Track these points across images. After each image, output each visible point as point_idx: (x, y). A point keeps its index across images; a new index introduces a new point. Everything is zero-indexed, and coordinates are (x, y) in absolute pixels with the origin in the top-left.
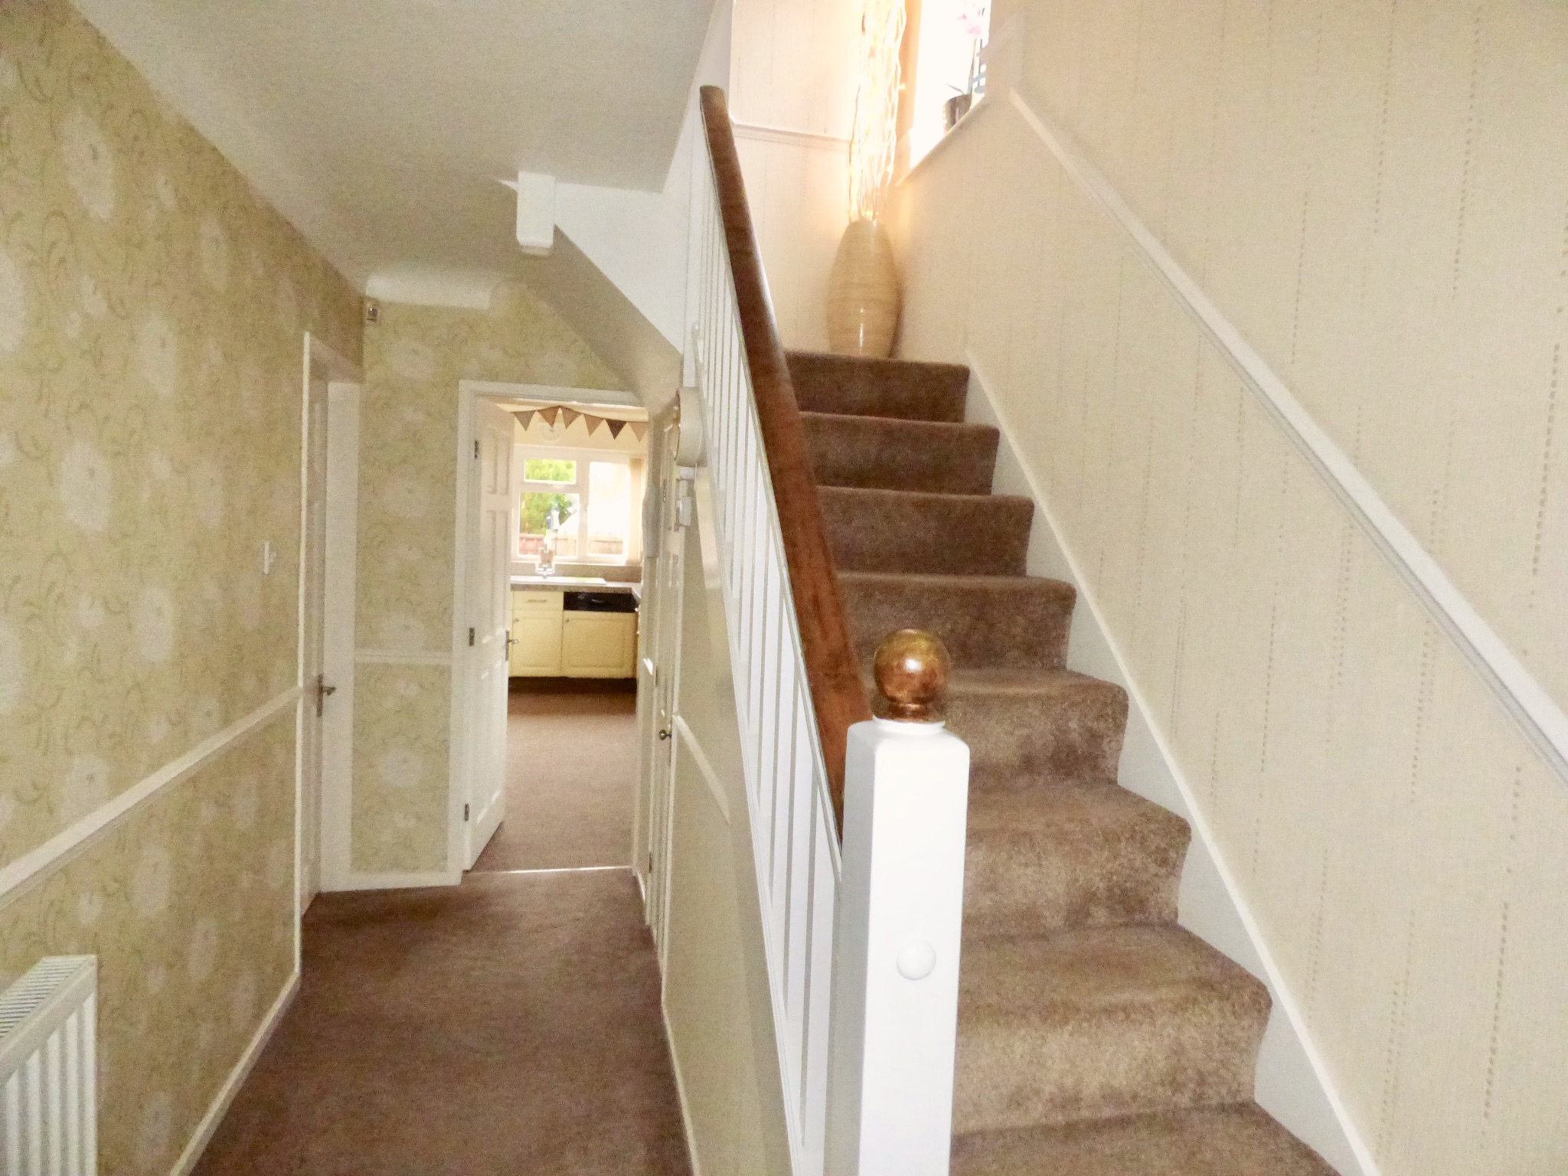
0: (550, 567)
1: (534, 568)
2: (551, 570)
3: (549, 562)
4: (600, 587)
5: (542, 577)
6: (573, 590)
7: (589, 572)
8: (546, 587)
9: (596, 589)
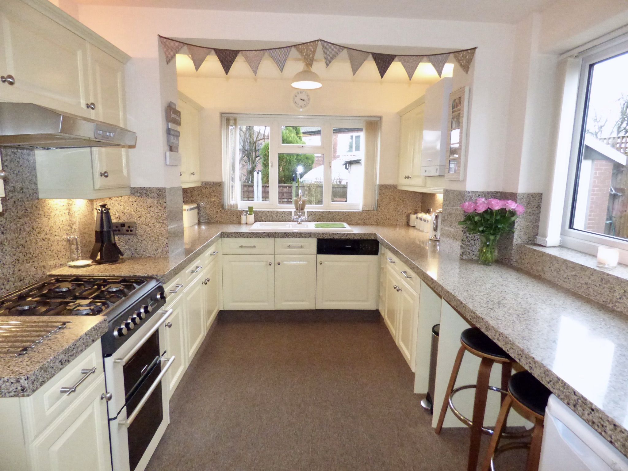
0: (304, 215)
1: (291, 215)
2: (304, 217)
3: (302, 209)
4: (349, 233)
5: (297, 223)
6: (326, 237)
7: (334, 218)
8: (302, 234)
9: (345, 235)
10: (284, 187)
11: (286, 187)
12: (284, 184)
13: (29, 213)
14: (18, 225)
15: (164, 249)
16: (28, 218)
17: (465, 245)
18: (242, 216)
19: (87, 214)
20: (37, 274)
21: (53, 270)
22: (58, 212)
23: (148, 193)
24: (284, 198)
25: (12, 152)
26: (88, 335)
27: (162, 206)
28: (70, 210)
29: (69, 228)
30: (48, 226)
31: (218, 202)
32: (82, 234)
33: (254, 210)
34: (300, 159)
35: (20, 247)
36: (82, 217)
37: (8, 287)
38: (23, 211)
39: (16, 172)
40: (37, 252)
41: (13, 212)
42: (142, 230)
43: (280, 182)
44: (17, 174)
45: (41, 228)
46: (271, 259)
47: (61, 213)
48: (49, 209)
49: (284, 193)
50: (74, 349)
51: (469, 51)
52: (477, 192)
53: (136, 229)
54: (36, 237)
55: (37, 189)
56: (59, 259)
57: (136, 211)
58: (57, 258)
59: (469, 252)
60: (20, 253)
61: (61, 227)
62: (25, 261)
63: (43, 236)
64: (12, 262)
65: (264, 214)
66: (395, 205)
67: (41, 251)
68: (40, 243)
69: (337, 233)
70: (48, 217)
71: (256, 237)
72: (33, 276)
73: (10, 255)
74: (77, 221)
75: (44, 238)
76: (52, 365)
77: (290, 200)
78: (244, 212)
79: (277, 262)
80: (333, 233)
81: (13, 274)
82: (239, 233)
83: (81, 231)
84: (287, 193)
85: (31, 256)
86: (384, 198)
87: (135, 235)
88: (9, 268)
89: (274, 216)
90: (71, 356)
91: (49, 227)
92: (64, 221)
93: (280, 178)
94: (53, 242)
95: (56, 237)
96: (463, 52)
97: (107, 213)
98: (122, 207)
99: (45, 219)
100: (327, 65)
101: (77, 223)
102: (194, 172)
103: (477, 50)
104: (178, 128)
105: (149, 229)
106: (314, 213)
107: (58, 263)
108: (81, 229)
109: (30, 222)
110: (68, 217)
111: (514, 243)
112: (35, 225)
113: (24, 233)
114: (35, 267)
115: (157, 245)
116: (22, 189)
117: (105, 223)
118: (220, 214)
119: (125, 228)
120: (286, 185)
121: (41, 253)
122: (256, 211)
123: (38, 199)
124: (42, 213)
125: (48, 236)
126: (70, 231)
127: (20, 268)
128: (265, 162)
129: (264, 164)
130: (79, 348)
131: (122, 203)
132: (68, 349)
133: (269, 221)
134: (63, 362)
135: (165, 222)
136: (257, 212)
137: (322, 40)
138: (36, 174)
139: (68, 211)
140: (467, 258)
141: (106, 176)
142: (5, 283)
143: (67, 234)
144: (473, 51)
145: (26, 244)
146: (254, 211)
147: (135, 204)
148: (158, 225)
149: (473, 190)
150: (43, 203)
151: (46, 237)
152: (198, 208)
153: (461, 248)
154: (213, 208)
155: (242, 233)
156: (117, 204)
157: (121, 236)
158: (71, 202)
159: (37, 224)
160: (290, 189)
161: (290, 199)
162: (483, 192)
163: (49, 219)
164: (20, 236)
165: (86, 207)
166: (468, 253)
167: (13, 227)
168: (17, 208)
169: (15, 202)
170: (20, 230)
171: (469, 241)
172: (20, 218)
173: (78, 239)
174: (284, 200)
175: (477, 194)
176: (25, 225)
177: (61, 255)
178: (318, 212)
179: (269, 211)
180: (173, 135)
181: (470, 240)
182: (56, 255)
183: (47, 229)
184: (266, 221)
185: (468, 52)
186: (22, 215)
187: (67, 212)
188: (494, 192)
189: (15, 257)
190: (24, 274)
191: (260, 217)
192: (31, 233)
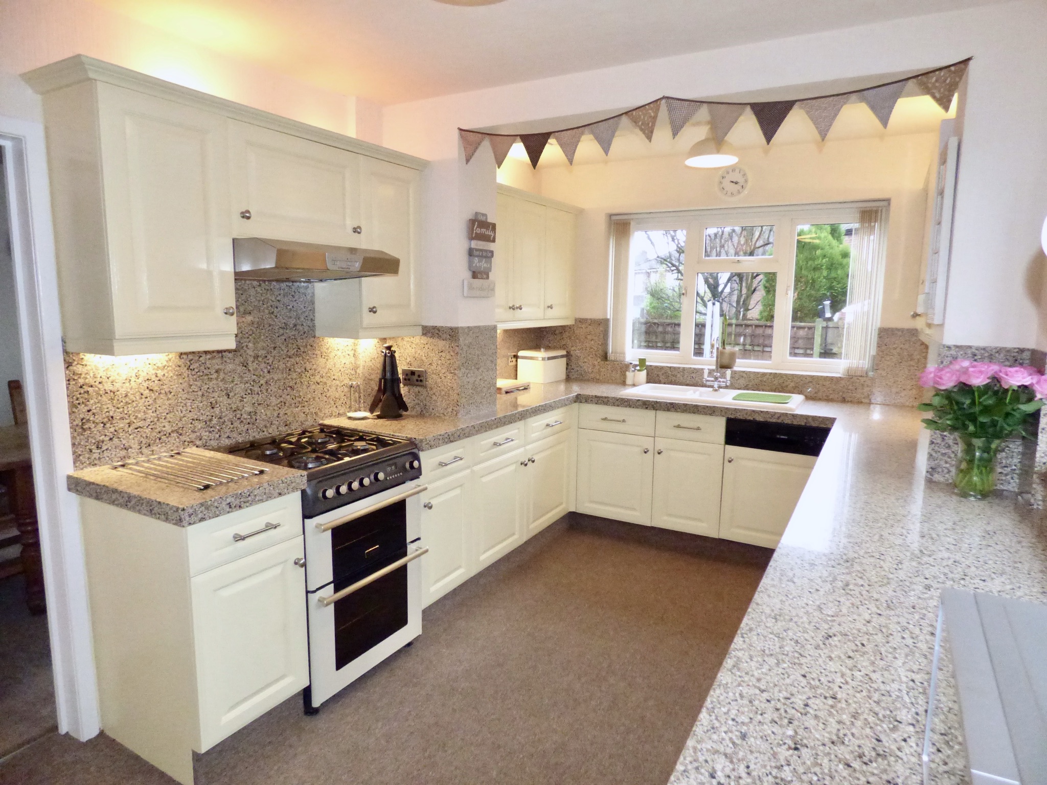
0: (725, 375)
1: (703, 375)
2: (724, 380)
4: (783, 414)
5: (711, 389)
6: (740, 416)
7: (784, 385)
8: (700, 408)
9: (776, 416)
10: (799, 328)
11: (803, 328)
12: (801, 322)
13: (301, 353)
14: (288, 365)
15: (454, 408)
16: (301, 358)
17: (939, 454)
18: (627, 373)
19: (376, 357)
20: (307, 421)
21: (327, 419)
22: (339, 353)
23: (440, 334)
24: (798, 348)
25: (287, 286)
26: (272, 486)
27: (454, 351)
28: (355, 351)
29: (353, 372)
30: (325, 368)
31: (596, 349)
32: (367, 380)
33: (647, 363)
34: (835, 278)
35: (288, 388)
36: (368, 360)
37: (270, 431)
38: (295, 350)
39: (289, 307)
40: (309, 396)
41: (282, 350)
42: (432, 380)
43: (795, 318)
44: (290, 310)
45: (315, 370)
46: (648, 443)
47: (344, 354)
48: (328, 349)
49: (798, 338)
50: (249, 495)
51: (953, 68)
52: (970, 347)
53: (426, 379)
54: (309, 379)
55: (314, 326)
56: (336, 407)
57: (427, 356)
58: (335, 406)
59: (948, 469)
60: (288, 395)
61: (342, 370)
62: (293, 405)
63: (317, 378)
64: (277, 404)
65: (663, 371)
66: (912, 368)
67: (314, 396)
68: (313, 387)
69: (762, 412)
70: (326, 357)
71: (626, 407)
72: (301, 422)
73: (275, 396)
74: (361, 365)
75: (319, 381)
76: (216, 504)
77: (809, 352)
78: (631, 366)
79: (657, 449)
80: (754, 411)
81: (278, 417)
82: (602, 397)
83: (366, 377)
84: (804, 338)
85: (300, 400)
86: (887, 354)
87: (425, 387)
88: (274, 410)
89: (679, 375)
90: (244, 502)
91: (327, 370)
92: (347, 363)
93: (795, 312)
94: (330, 386)
95: (334, 381)
96: (937, 73)
97: (392, 357)
98: (413, 350)
99: (321, 361)
100: (675, 134)
101: (361, 367)
102: (551, 305)
103: (971, 62)
104: (491, 246)
105: (439, 380)
106: (746, 374)
107: (336, 412)
108: (366, 375)
109: (303, 363)
110: (353, 359)
111: (1037, 460)
112: (308, 366)
113: (294, 374)
114: (304, 413)
115: (448, 402)
116: (295, 325)
117: (388, 368)
118: (597, 367)
119: (415, 377)
120: (802, 324)
121: (314, 398)
122: (651, 366)
123: (314, 337)
124: (319, 352)
125: (324, 380)
126: (354, 376)
127: (286, 412)
128: (767, 285)
129: (766, 287)
130: (257, 497)
131: (414, 346)
132: (241, 494)
133: (671, 383)
134: (233, 506)
135: (456, 372)
136: (653, 367)
137: (668, 98)
138: (314, 308)
139: (353, 352)
140: (942, 479)
141: (375, 312)
142: (268, 425)
143: (350, 379)
144: (962, 66)
145: (296, 387)
146: (648, 366)
147: (426, 346)
148: (450, 376)
149: (959, 344)
150: (320, 341)
151: (322, 380)
152: (568, 356)
153: (929, 459)
154: (589, 358)
155: (606, 397)
156: (408, 346)
157: (410, 387)
158: (356, 342)
159: (311, 366)
160: (810, 332)
161: (809, 349)
162: (984, 349)
163: (327, 360)
164: (289, 377)
165: (375, 348)
166: (946, 471)
167: (282, 366)
168: (288, 346)
169: (285, 339)
170: (290, 370)
171: (949, 447)
172: (290, 357)
173: (361, 386)
174: (797, 351)
175: (969, 352)
176: (296, 365)
177: (340, 403)
178: (755, 372)
179: (670, 367)
180: (477, 256)
181: (951, 444)
182: (332, 403)
183: (323, 372)
184: (665, 383)
185: (950, 71)
186: (293, 355)
187: (351, 353)
188: (1015, 348)
189: (282, 399)
190: (291, 419)
191: (655, 376)
192: (303, 374)
